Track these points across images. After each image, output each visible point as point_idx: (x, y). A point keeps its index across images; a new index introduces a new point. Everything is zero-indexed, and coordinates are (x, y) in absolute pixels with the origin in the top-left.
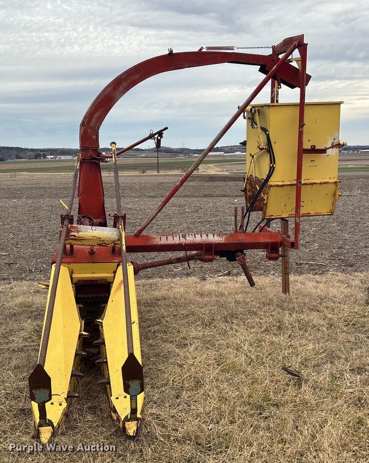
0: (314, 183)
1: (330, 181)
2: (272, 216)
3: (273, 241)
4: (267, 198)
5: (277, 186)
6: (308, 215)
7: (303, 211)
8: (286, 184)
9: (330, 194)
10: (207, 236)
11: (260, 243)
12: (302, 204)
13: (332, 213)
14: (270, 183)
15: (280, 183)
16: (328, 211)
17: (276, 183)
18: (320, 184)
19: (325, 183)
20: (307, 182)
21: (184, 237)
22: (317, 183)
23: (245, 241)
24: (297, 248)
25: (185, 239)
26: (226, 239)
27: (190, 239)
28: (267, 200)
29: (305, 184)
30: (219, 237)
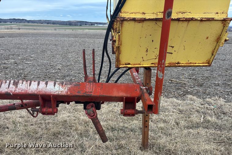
0: (192, 19)
1: (216, 17)
2: (129, 64)
3: (129, 95)
4: (119, 38)
5: (134, 20)
6: (176, 65)
7: (169, 59)
8: (148, 17)
9: (213, 38)
10: (46, 84)
11: (113, 97)
12: (169, 50)
13: (209, 64)
14: (123, 15)
15: (139, 16)
16: (205, 61)
17: (133, 16)
18: (201, 20)
19: (209, 20)
20: (180, 16)
21: (16, 84)
22: (196, 20)
23: (92, 94)
24: (156, 112)
25: (16, 87)
26: (69, 90)
27: (23, 87)
28: (119, 41)
29: (178, 20)
30: (61, 87)
